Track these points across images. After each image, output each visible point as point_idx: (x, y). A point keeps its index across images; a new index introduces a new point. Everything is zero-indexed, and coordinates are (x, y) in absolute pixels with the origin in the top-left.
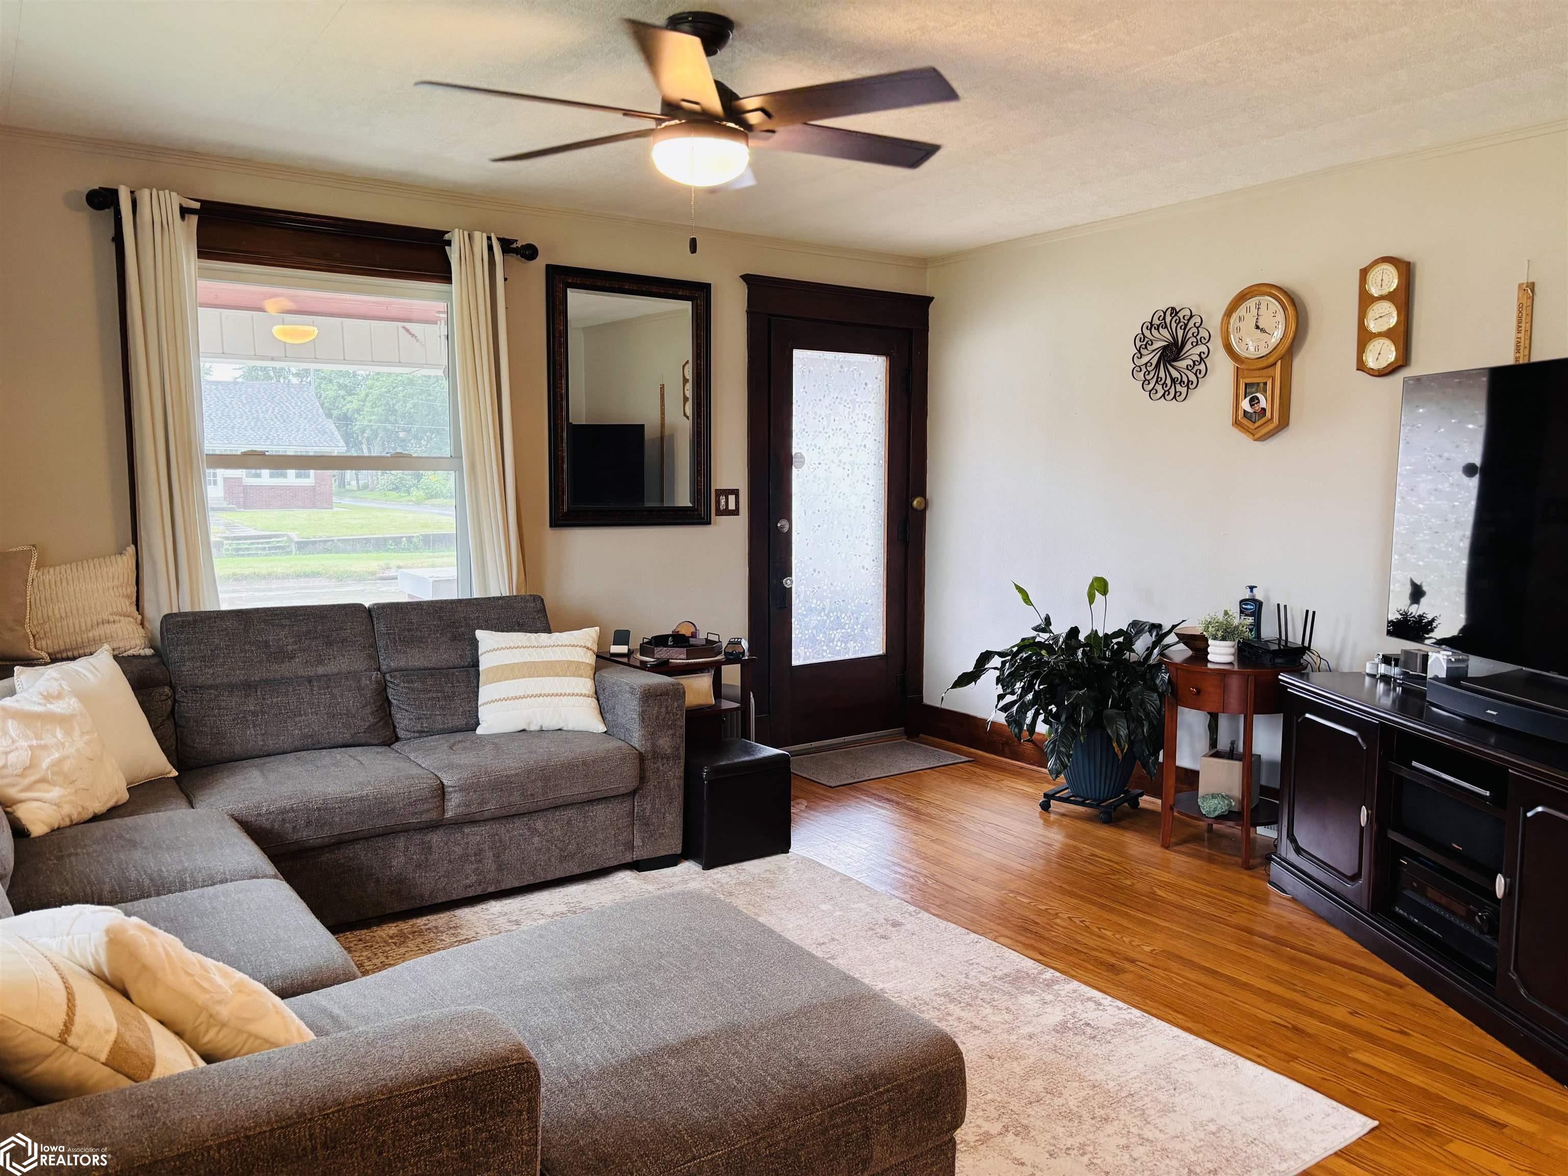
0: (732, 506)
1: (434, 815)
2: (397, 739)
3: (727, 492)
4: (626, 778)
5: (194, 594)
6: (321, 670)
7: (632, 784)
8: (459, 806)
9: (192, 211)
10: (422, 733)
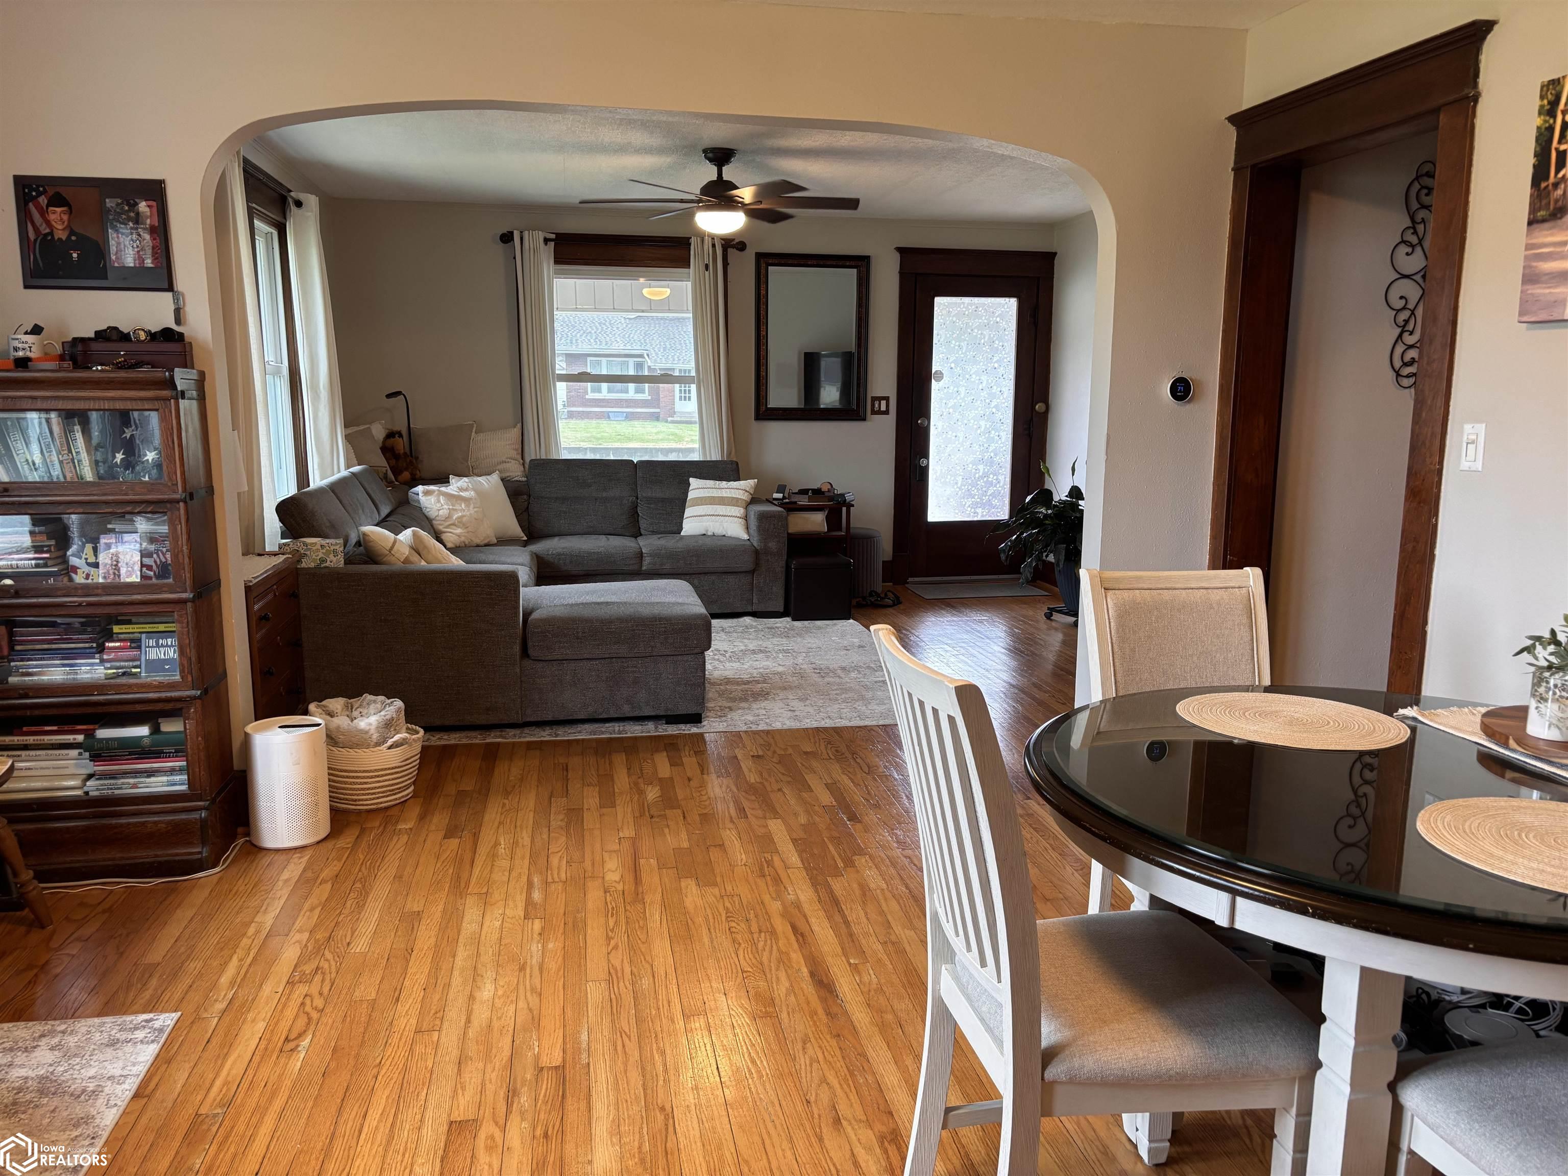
0: (883, 408)
1: (636, 567)
2: (641, 535)
3: (880, 399)
4: (747, 563)
5: (548, 450)
6: (604, 494)
7: (750, 566)
8: (649, 564)
9: (551, 240)
10: (654, 533)
